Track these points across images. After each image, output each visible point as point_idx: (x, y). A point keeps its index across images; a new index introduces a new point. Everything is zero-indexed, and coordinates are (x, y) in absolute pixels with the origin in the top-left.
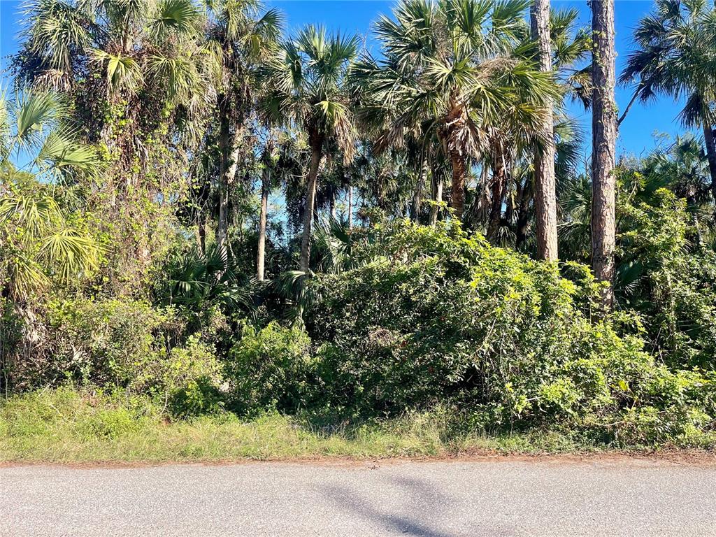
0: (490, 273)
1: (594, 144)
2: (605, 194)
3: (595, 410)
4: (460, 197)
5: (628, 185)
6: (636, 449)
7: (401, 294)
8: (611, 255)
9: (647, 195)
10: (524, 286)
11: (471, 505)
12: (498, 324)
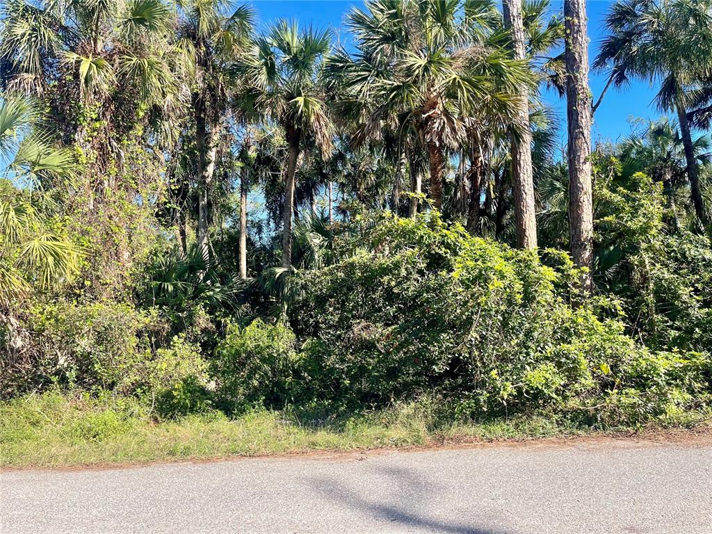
0: (471, 263)
1: (570, 132)
2: (581, 180)
3: (578, 394)
4: (439, 189)
5: (605, 170)
6: (618, 431)
7: (383, 287)
8: (590, 240)
9: (624, 180)
10: (505, 275)
11: (457, 492)
12: (483, 313)
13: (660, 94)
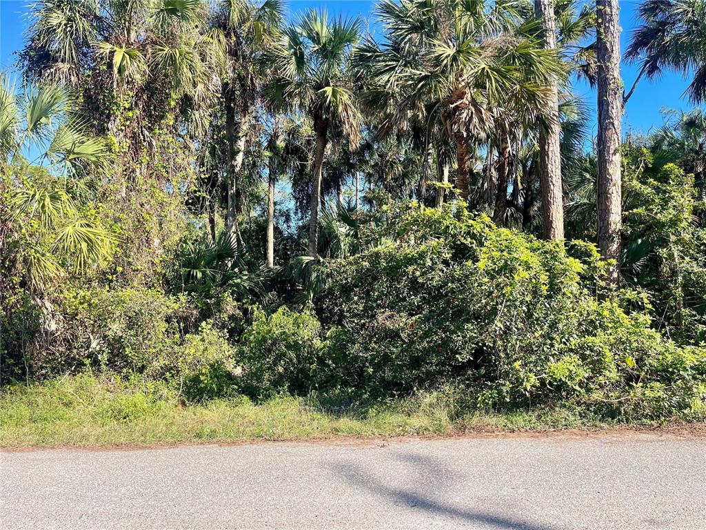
0: (496, 254)
1: (600, 122)
2: (611, 172)
3: (601, 387)
4: (466, 179)
5: (635, 161)
6: (642, 424)
7: (408, 277)
8: (618, 233)
9: (655, 172)
10: (531, 266)
11: (478, 480)
12: (508, 303)
13: (693, 85)
